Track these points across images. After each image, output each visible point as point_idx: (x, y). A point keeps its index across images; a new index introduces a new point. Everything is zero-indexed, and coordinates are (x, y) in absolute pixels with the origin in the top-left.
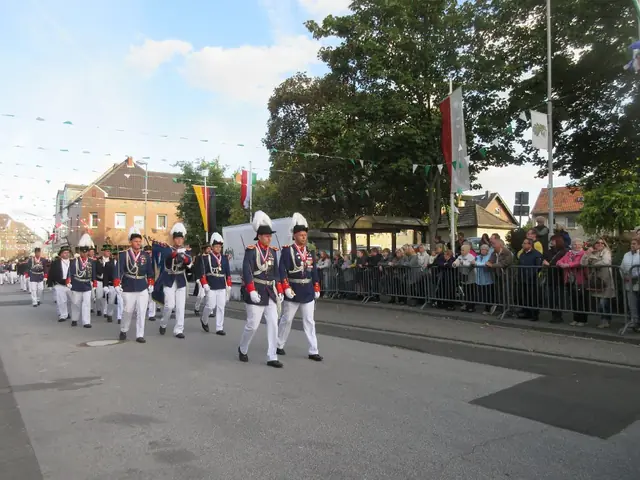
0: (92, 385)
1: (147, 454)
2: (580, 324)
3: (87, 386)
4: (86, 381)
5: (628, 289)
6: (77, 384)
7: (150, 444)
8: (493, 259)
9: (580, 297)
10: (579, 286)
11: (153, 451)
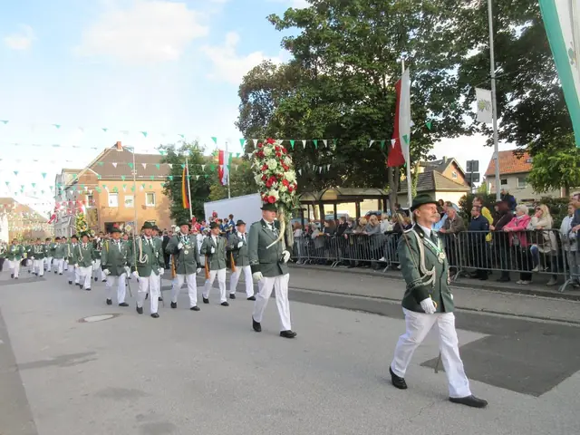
0: (88, 360)
1: (134, 427)
2: (525, 282)
3: (83, 362)
4: (84, 357)
5: (566, 248)
6: (75, 360)
7: (137, 417)
8: (446, 226)
9: (525, 259)
10: (524, 249)
11: (141, 423)
